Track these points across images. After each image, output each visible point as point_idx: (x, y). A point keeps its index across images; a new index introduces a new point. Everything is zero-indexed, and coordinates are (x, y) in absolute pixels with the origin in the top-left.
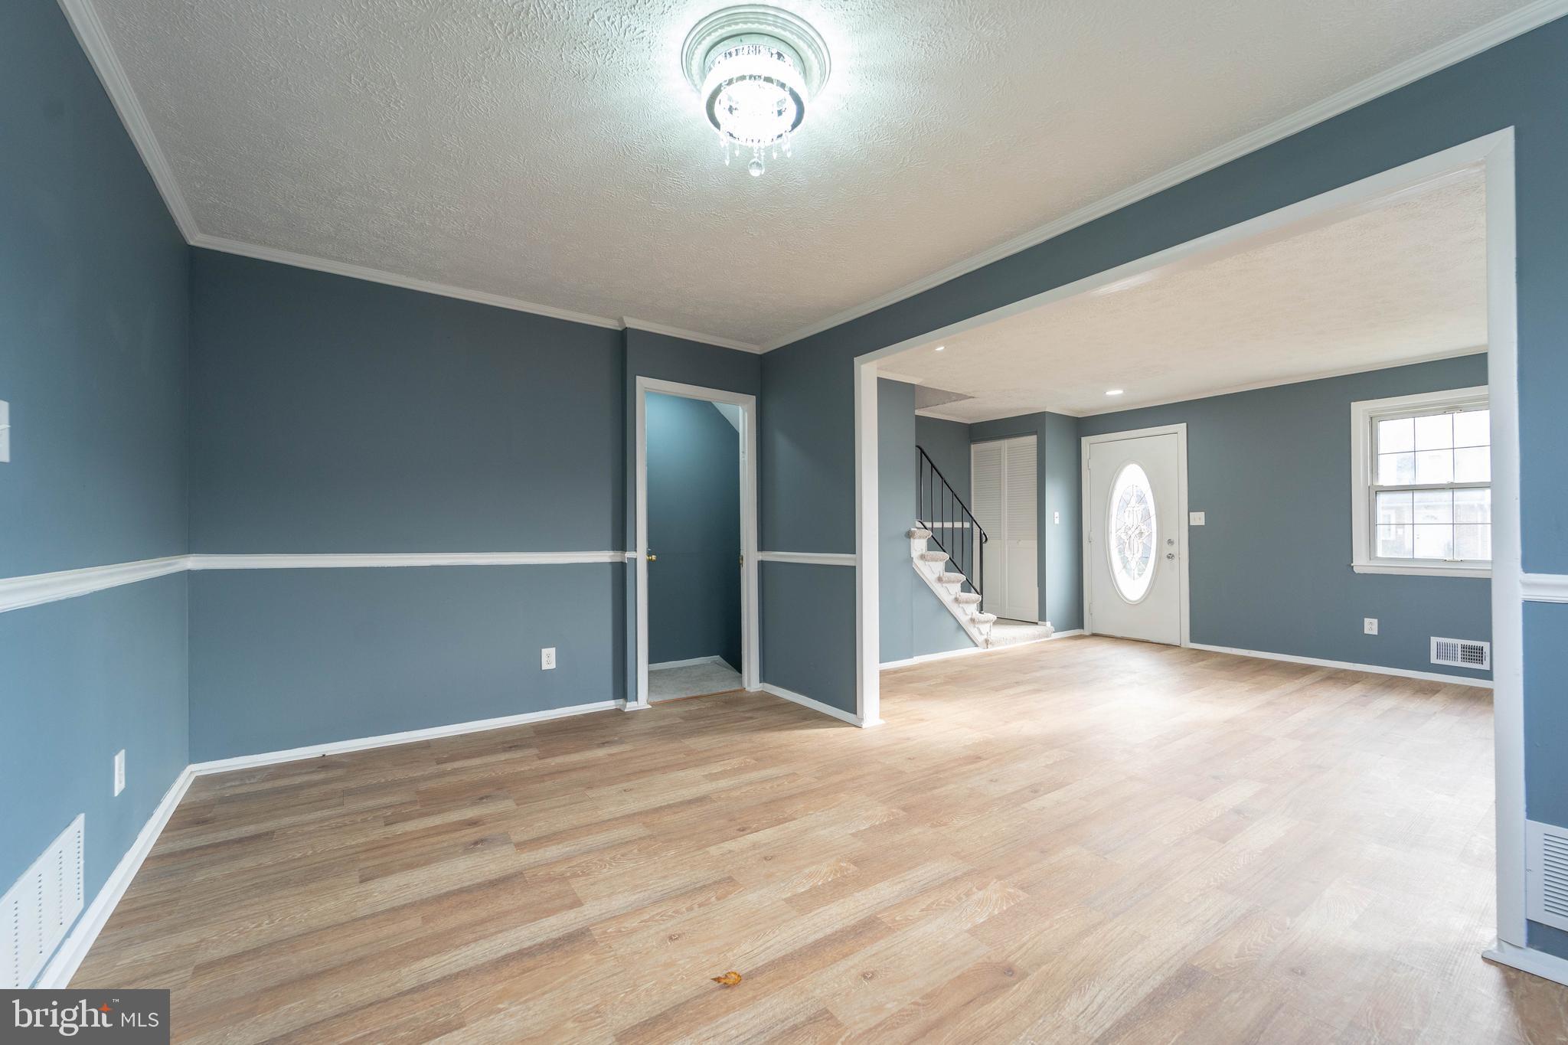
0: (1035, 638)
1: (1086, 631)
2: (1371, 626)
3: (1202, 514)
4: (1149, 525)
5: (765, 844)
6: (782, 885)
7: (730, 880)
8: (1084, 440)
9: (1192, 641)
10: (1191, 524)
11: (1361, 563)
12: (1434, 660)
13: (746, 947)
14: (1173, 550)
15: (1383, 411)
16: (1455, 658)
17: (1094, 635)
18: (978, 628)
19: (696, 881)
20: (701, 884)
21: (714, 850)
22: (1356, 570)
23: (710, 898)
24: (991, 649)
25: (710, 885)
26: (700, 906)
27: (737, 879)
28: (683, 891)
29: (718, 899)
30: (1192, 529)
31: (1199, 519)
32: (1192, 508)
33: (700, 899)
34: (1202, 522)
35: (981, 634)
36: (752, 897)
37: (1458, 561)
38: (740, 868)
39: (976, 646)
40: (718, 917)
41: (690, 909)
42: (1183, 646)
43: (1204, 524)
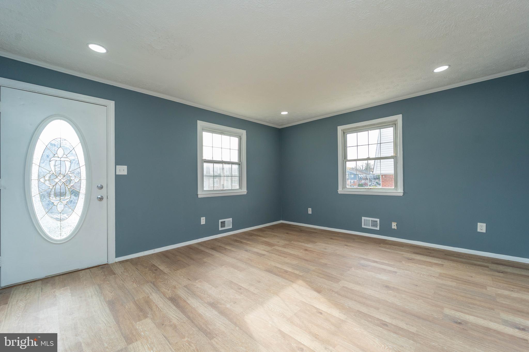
3: (125, 167)
10: (117, 174)
30: (118, 178)
31: (123, 170)
32: (118, 162)
34: (125, 173)
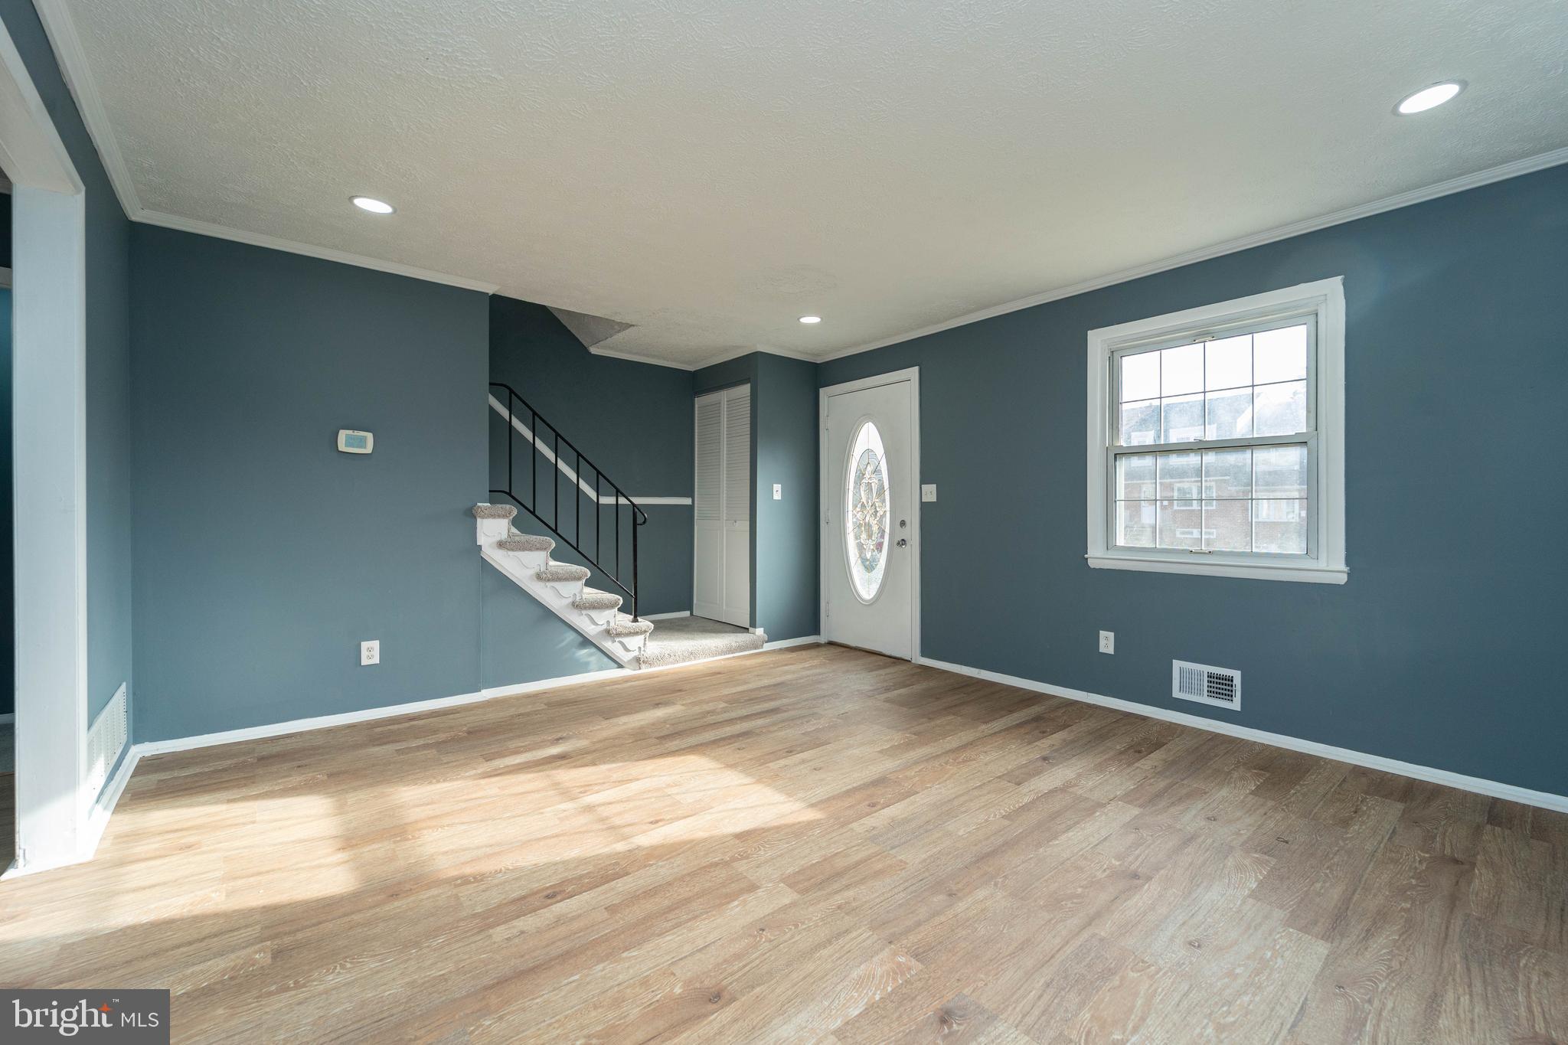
0: (731, 650)
1: (822, 639)
2: (1107, 642)
4: (884, 501)
8: (822, 391)
9: (924, 654)
11: (1097, 555)
12: (1176, 694)
14: (904, 533)
15: (1125, 341)
16: (1200, 694)
17: (831, 644)
18: (620, 642)
22: (1092, 564)
24: (645, 670)
35: (627, 650)
37: (1205, 553)
39: (620, 666)
42: (913, 661)
43: (935, 500)
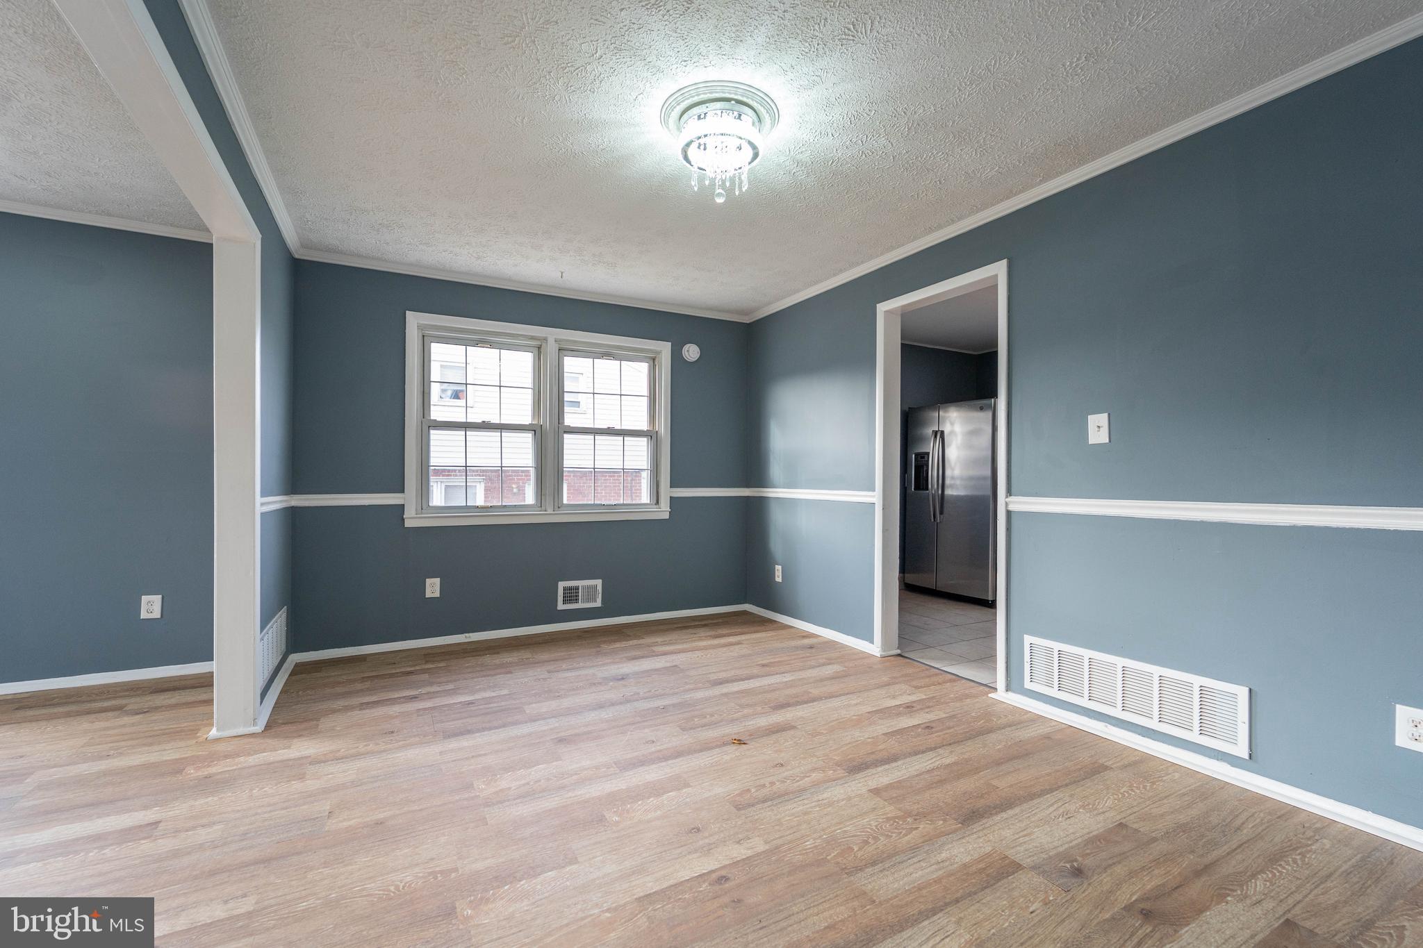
5: (696, 851)
6: (688, 800)
7: (739, 807)
13: (726, 758)
19: (773, 808)
20: (766, 805)
21: (759, 845)
23: (757, 791)
25: (758, 803)
26: (764, 786)
27: (732, 808)
28: (782, 799)
29: (749, 790)
33: (765, 791)
36: (719, 790)
38: (728, 820)
40: (748, 776)
41: (772, 784)
